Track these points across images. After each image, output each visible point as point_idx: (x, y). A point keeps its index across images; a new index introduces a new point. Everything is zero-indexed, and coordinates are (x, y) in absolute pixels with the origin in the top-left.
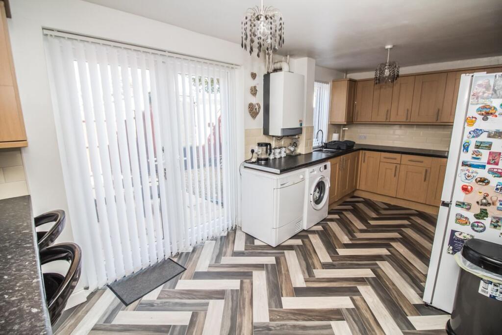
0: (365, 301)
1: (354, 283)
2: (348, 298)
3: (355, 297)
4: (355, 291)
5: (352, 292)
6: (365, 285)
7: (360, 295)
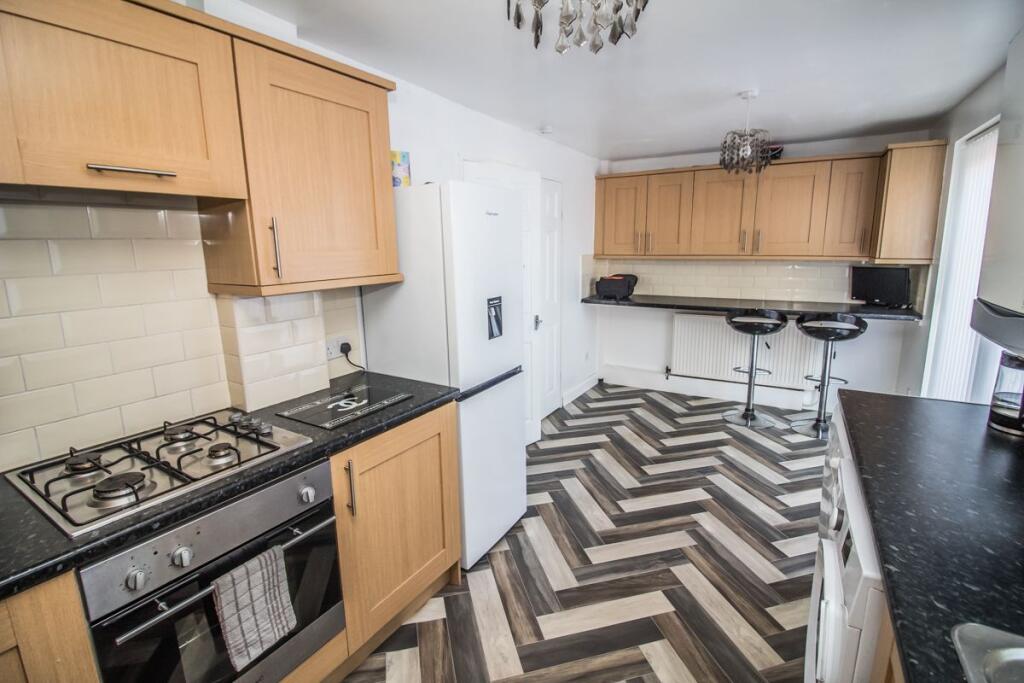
0: (604, 510)
1: (621, 533)
2: (627, 511)
3: (618, 513)
4: (617, 520)
5: (621, 519)
6: (603, 532)
7: (611, 517)
